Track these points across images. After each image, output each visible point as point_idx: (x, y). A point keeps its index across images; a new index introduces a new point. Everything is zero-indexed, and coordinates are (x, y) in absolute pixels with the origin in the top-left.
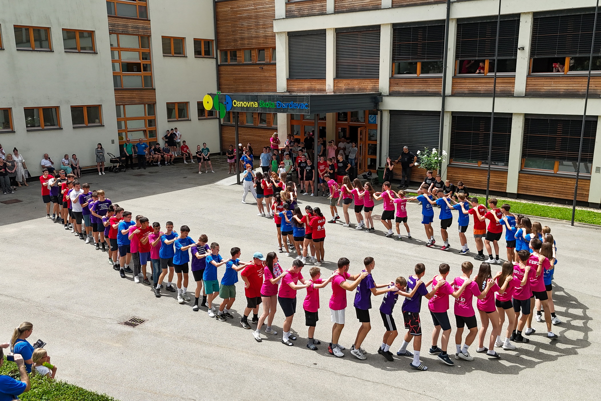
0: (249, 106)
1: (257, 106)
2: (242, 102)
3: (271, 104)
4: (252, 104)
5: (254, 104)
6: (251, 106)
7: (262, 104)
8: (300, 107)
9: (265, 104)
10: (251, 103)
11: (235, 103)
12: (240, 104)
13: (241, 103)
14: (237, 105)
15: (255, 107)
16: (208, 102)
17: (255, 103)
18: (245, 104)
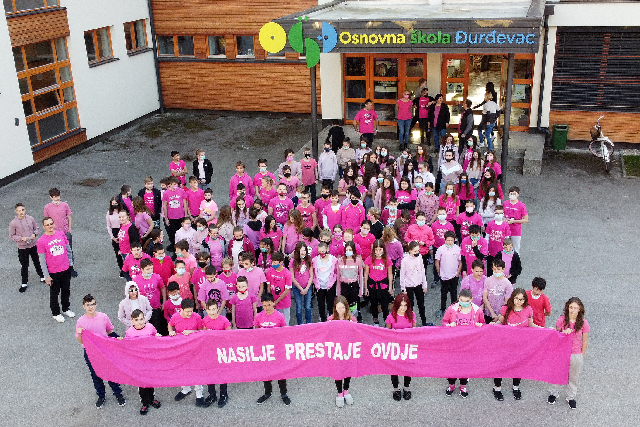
0: (382, 42)
1: (404, 42)
2: (365, 36)
3: (442, 38)
4: (392, 38)
5: (397, 38)
6: (389, 42)
7: (417, 38)
8: (514, 41)
9: (426, 38)
10: (389, 36)
11: (345, 38)
12: (359, 38)
13: (361, 37)
14: (352, 40)
15: (399, 42)
16: (273, 38)
17: (399, 35)
18: (373, 39)
